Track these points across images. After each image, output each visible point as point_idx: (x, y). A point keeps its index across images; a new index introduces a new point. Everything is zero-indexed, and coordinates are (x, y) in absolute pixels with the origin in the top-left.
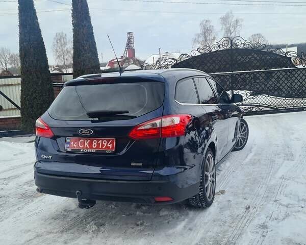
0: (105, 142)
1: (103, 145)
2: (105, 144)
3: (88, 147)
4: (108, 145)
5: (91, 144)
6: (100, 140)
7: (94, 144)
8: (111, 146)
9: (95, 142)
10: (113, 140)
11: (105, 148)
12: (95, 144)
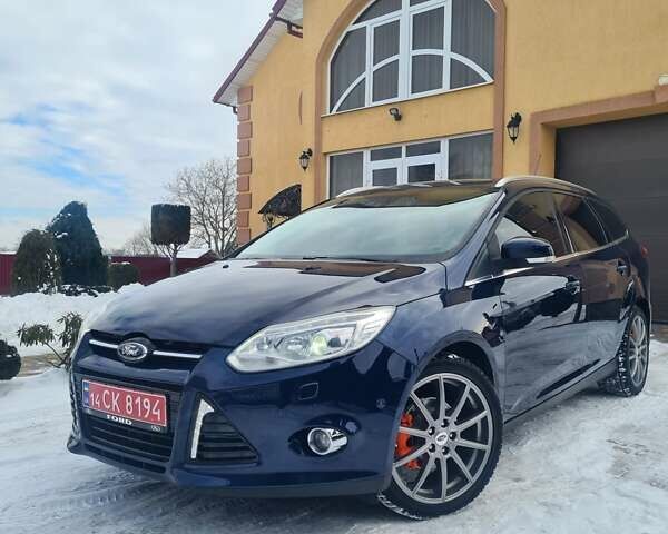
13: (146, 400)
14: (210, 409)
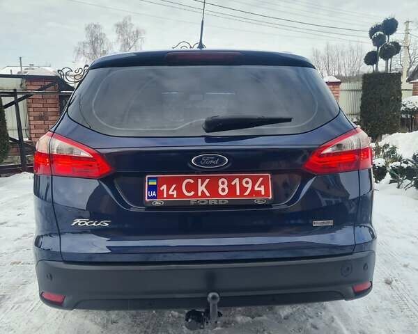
0: (247, 183)
1: (243, 189)
2: (250, 186)
3: (208, 194)
4: (256, 188)
5: (213, 188)
6: (234, 178)
7: (221, 186)
8: (262, 189)
9: (223, 183)
10: (265, 179)
11: (250, 195)
12: (223, 187)
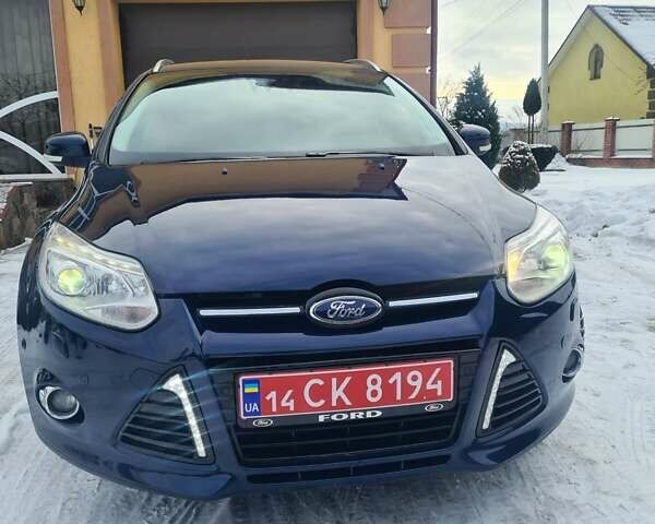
13: (412, 373)
14: (512, 359)
